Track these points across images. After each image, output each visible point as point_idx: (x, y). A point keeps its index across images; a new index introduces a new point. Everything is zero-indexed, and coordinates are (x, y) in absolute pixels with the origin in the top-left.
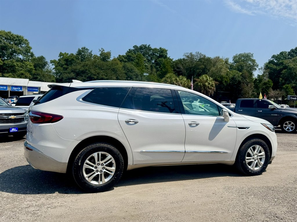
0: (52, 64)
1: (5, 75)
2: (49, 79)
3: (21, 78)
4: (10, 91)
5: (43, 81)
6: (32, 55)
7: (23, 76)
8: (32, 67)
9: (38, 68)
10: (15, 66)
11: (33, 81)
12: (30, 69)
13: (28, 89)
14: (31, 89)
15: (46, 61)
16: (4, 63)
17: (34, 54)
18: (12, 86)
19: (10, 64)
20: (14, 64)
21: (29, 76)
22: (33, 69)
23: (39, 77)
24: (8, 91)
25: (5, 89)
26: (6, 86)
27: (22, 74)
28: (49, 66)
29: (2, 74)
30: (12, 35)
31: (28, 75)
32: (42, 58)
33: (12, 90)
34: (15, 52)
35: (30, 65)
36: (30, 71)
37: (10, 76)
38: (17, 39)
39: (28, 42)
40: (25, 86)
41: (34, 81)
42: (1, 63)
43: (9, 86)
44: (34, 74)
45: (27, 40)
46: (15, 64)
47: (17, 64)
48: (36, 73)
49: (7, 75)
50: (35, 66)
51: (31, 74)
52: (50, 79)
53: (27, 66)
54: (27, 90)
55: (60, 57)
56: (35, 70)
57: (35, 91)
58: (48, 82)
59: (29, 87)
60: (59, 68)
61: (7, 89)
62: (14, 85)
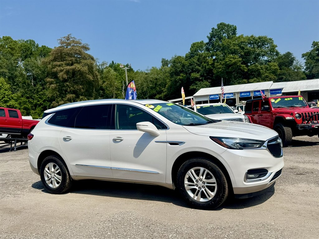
0: (304, 58)
1: (250, 80)
2: (296, 77)
3: (265, 81)
4: (253, 96)
5: (289, 81)
6: (277, 54)
7: (267, 79)
8: (277, 67)
9: (283, 67)
10: (259, 70)
11: (278, 82)
12: (274, 70)
13: (271, 92)
14: (274, 92)
15: (292, 57)
16: (248, 69)
17: (279, 52)
18: (255, 91)
19: (254, 68)
20: (257, 68)
21: (274, 77)
22: (278, 69)
23: (284, 77)
24: (251, 97)
25: (248, 95)
26: (249, 92)
27: (267, 77)
28: (299, 62)
29: (248, 81)
30: (254, 39)
31: (272, 76)
32: (288, 55)
33: (254, 95)
34: (259, 55)
35: (275, 65)
36: (274, 72)
37: (255, 81)
38: (259, 41)
39: (272, 41)
40: (268, 90)
41: (280, 82)
42: (246, 69)
43: (252, 91)
44: (279, 75)
45: (271, 38)
46: (259, 67)
47: (261, 68)
48: (281, 72)
49: (252, 80)
50: (280, 65)
51: (276, 75)
52: (298, 76)
53: (271, 67)
54: (269, 94)
55: (314, 47)
56: (280, 69)
57: (278, 93)
58: (295, 80)
59: (271, 90)
60: (310, 61)
61: (250, 95)
62: (257, 89)
